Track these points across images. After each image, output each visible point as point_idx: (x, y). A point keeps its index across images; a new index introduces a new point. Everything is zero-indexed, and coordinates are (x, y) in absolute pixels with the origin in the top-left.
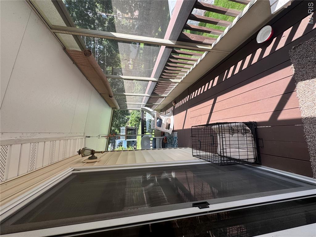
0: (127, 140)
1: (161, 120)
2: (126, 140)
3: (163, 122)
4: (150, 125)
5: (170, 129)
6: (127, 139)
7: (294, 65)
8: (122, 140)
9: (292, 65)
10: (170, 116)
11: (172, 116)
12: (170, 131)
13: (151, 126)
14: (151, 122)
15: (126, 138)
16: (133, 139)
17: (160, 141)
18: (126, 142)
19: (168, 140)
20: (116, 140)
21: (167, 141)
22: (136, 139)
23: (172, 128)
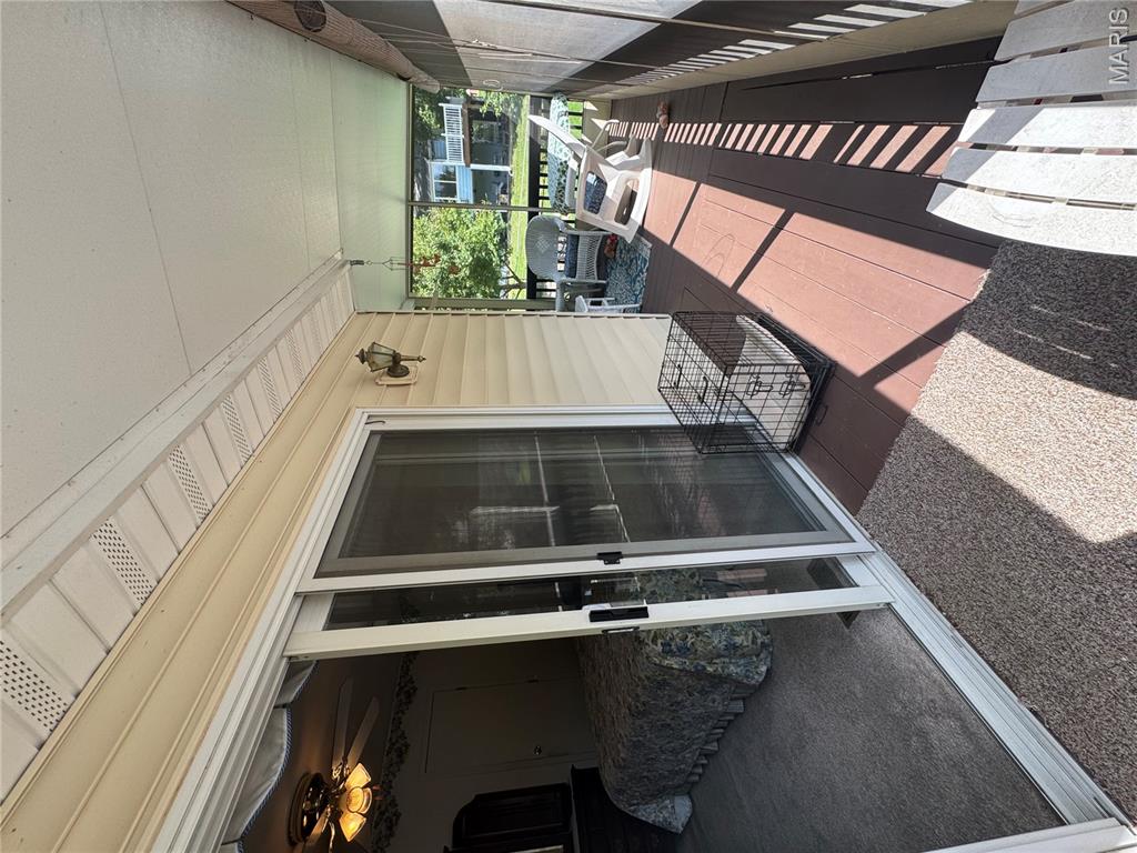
0: (473, 166)
1: (602, 183)
2: (468, 166)
3: (609, 193)
4: (559, 184)
5: (630, 222)
6: (471, 162)
7: (990, 275)
8: (453, 163)
9: (989, 271)
10: (638, 167)
11: (648, 171)
12: (627, 232)
13: (564, 188)
14: (564, 172)
15: (469, 158)
16: (497, 164)
17: (591, 247)
18: (471, 173)
19: (621, 253)
20: (428, 162)
21: (615, 250)
22: (507, 164)
23: (640, 222)
